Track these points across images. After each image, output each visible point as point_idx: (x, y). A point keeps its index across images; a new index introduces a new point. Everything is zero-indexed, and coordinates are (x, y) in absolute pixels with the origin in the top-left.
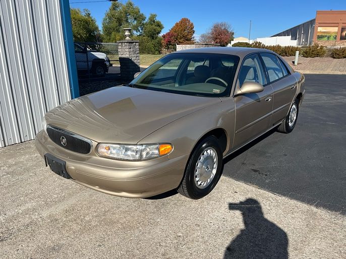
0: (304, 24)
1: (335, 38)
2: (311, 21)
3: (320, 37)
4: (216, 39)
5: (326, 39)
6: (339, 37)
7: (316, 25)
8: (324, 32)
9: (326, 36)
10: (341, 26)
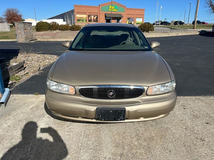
0: (67, 12)
1: (86, 21)
2: (72, 11)
3: (78, 20)
4: (11, 19)
5: (81, 21)
6: (87, 20)
7: (75, 13)
8: (80, 17)
9: (81, 20)
10: (88, 14)
